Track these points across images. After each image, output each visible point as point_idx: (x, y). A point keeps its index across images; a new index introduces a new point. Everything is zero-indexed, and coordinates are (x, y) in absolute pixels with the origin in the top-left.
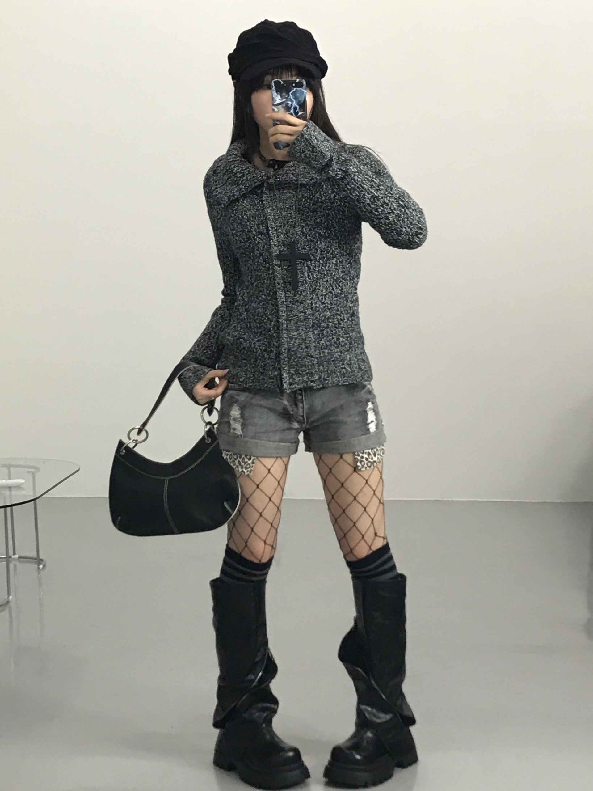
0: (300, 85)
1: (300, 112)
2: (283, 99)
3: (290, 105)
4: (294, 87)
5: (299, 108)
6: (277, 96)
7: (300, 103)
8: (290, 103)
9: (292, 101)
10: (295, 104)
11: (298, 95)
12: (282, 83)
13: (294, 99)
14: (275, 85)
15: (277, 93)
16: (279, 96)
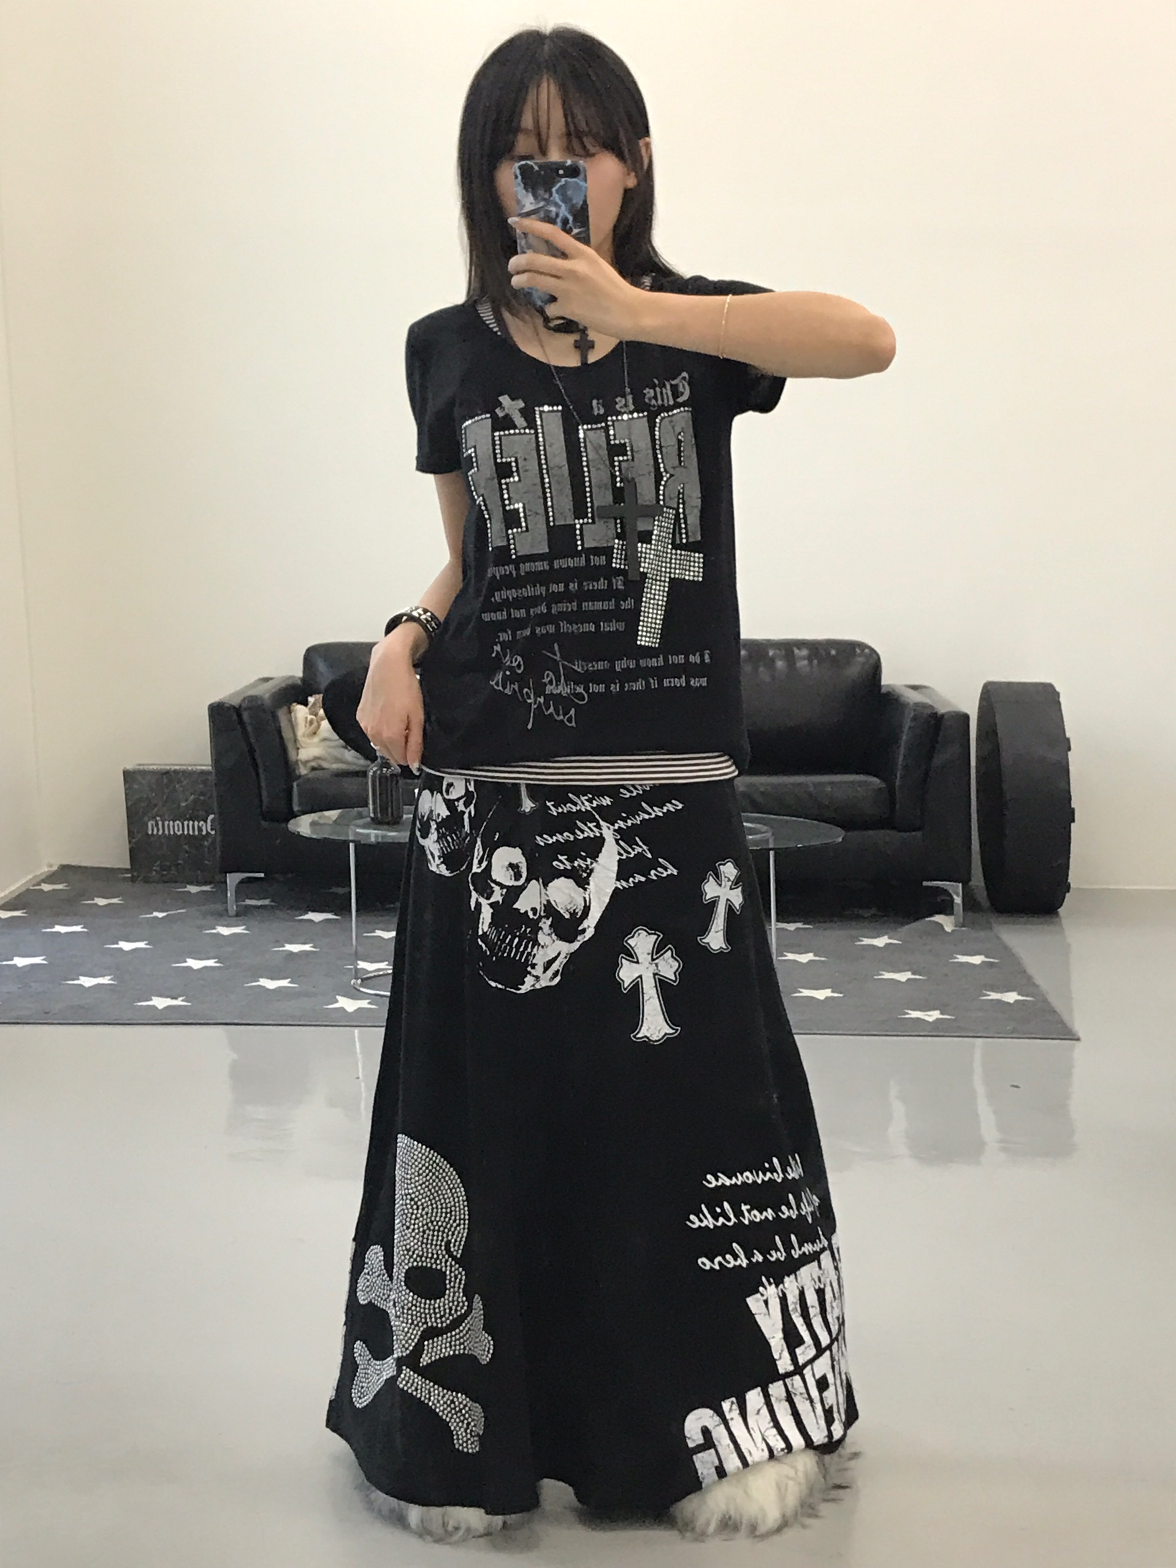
1: (575, 228)
2: (539, 203)
3: (553, 215)
6: (527, 197)
8: (553, 209)
9: (556, 205)
10: (564, 211)
11: (569, 193)
12: (536, 168)
13: (563, 201)
15: (527, 191)
16: (530, 195)
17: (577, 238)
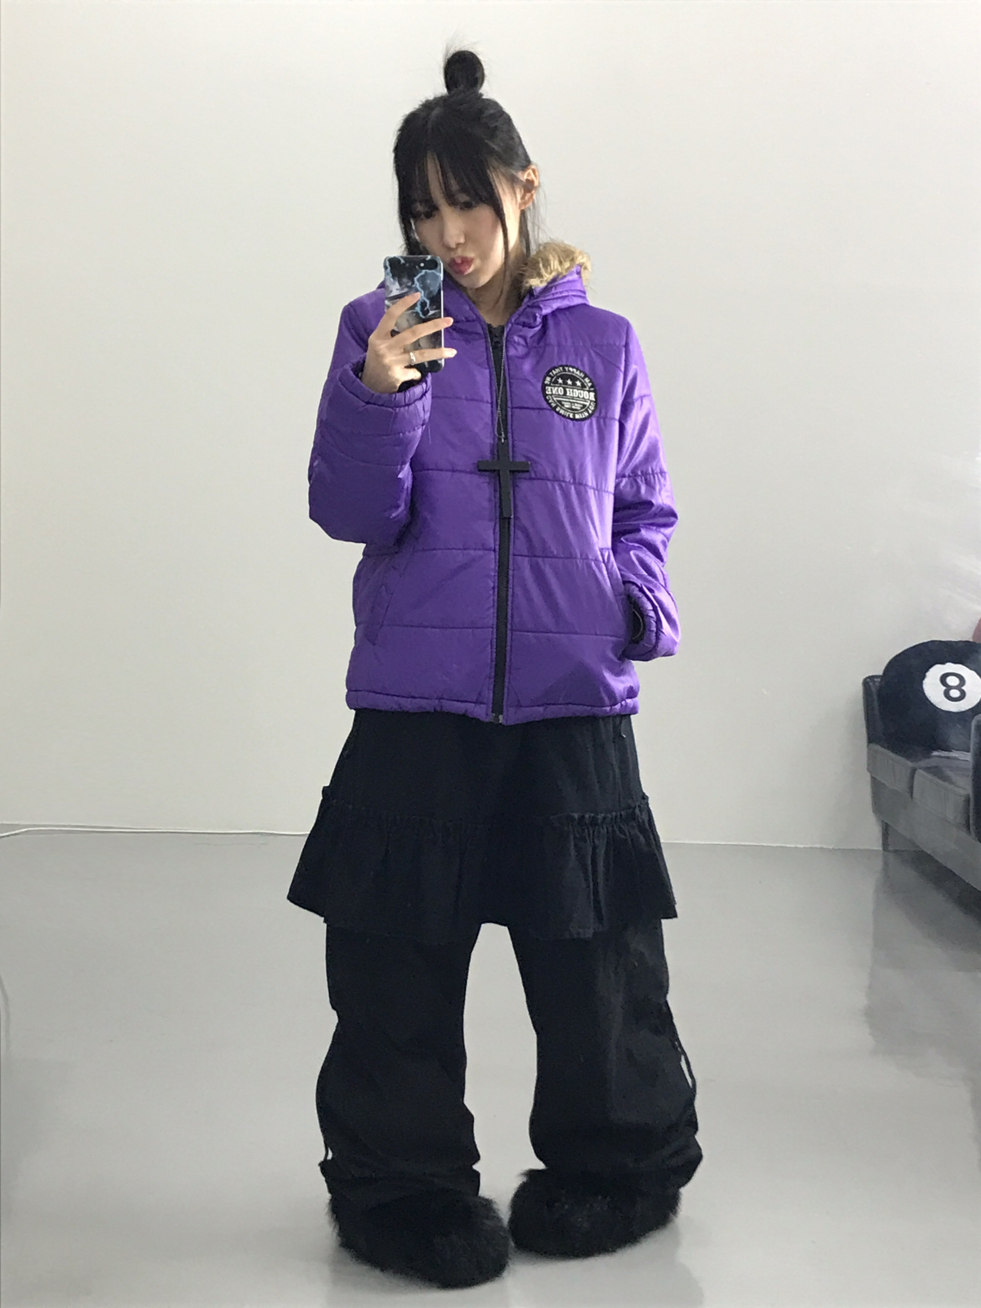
0: (432, 265)
4: (422, 268)
5: (430, 305)
7: (431, 296)
14: (391, 265)
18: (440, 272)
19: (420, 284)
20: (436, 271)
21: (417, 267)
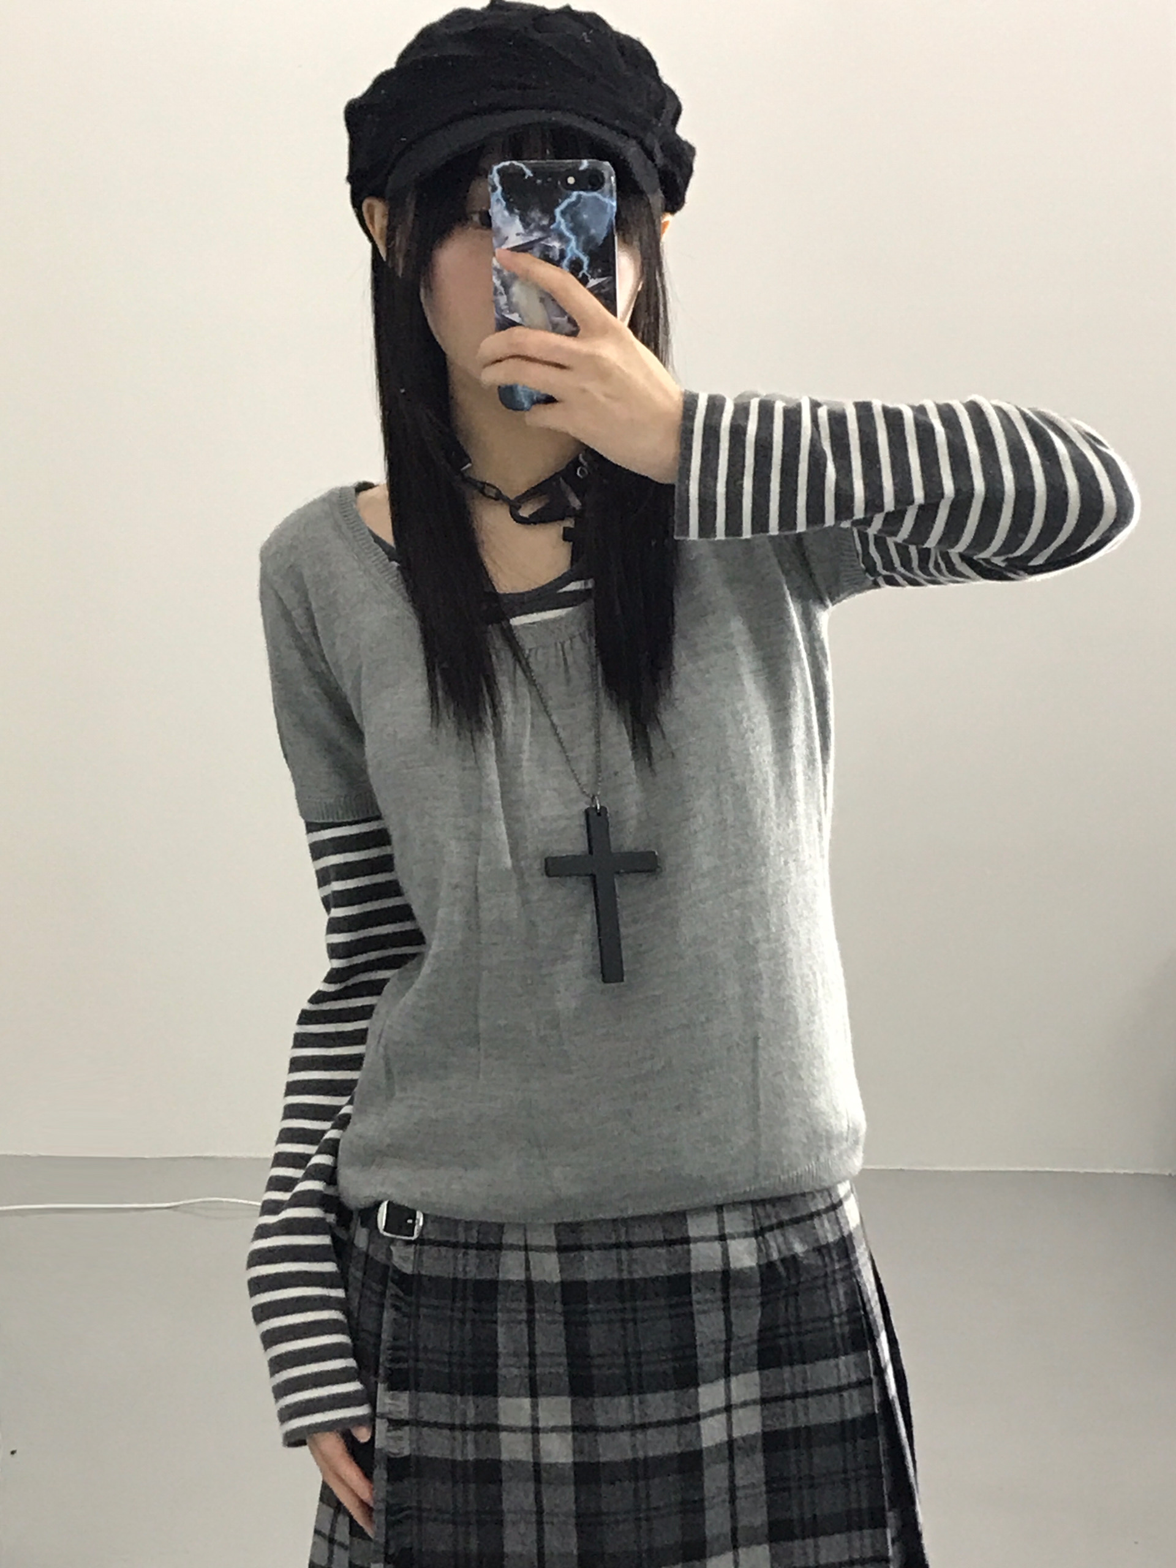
0: (593, 181)
1: (593, 277)
2: (531, 232)
3: (556, 252)
4: (573, 188)
5: (589, 266)
6: (510, 222)
7: (591, 247)
8: (556, 245)
9: (561, 237)
10: (574, 249)
11: (585, 216)
12: (529, 173)
13: (573, 230)
14: (502, 183)
15: (511, 211)
16: (517, 221)
17: (596, 292)
18: (612, 195)
19: (566, 221)
20: (602, 193)
21: (559, 183)
